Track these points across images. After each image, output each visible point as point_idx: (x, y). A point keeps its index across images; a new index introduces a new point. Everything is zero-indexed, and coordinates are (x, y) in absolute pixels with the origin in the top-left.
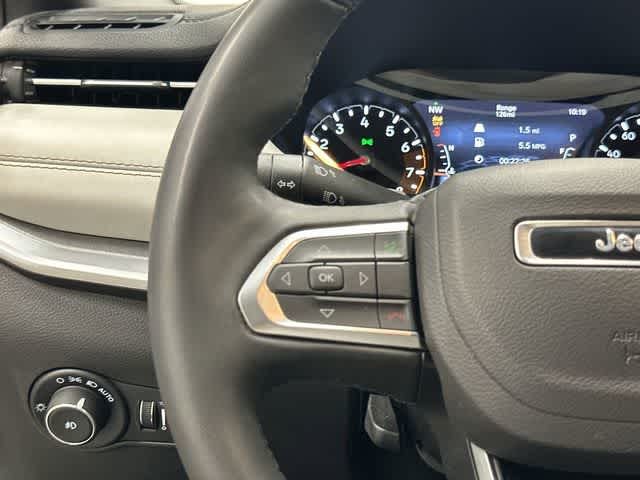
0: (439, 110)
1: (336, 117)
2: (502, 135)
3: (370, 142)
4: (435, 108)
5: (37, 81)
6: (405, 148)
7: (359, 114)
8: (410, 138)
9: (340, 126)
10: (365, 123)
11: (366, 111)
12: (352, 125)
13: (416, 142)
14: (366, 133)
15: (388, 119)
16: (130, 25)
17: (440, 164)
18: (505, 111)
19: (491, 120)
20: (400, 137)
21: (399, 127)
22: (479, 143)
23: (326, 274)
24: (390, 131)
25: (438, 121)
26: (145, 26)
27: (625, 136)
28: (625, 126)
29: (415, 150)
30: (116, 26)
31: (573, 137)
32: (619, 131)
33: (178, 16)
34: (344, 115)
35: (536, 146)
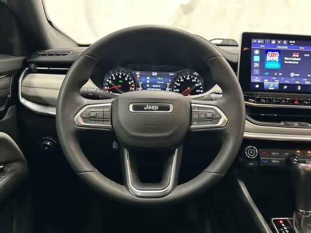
0: (139, 73)
1: (113, 75)
2: (153, 80)
3: (122, 81)
4: (138, 73)
5: (37, 68)
6: (130, 83)
7: (119, 75)
8: (131, 80)
9: (114, 78)
10: (120, 77)
11: (120, 74)
12: (117, 77)
13: (132, 82)
14: (120, 79)
15: (126, 76)
16: (59, 55)
17: (138, 87)
18: (154, 74)
19: (151, 76)
20: (129, 80)
21: (128, 78)
22: (148, 82)
23: (93, 114)
24: (126, 79)
25: (138, 76)
26: (63, 55)
27: (181, 80)
28: (181, 78)
29: (132, 83)
30: (56, 55)
31: (170, 80)
32: (180, 79)
33: (71, 52)
34: (115, 75)
35: (161, 83)
